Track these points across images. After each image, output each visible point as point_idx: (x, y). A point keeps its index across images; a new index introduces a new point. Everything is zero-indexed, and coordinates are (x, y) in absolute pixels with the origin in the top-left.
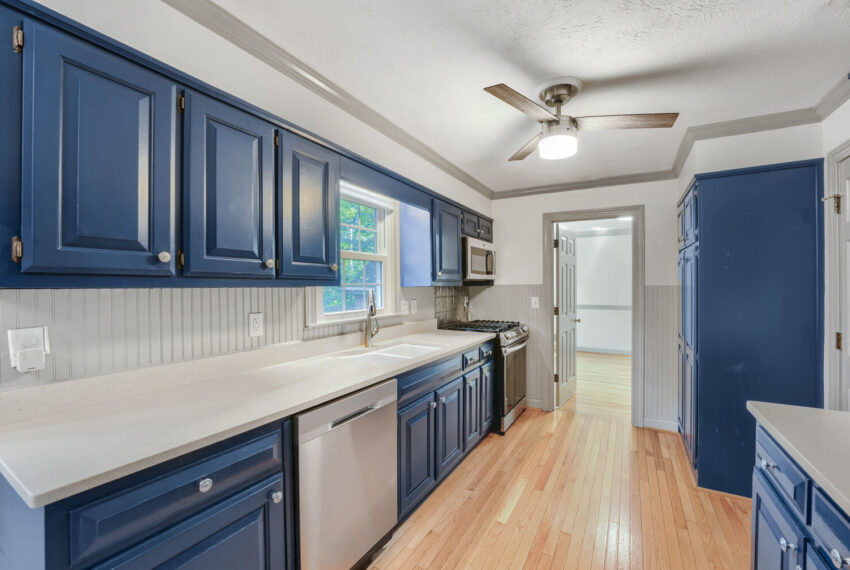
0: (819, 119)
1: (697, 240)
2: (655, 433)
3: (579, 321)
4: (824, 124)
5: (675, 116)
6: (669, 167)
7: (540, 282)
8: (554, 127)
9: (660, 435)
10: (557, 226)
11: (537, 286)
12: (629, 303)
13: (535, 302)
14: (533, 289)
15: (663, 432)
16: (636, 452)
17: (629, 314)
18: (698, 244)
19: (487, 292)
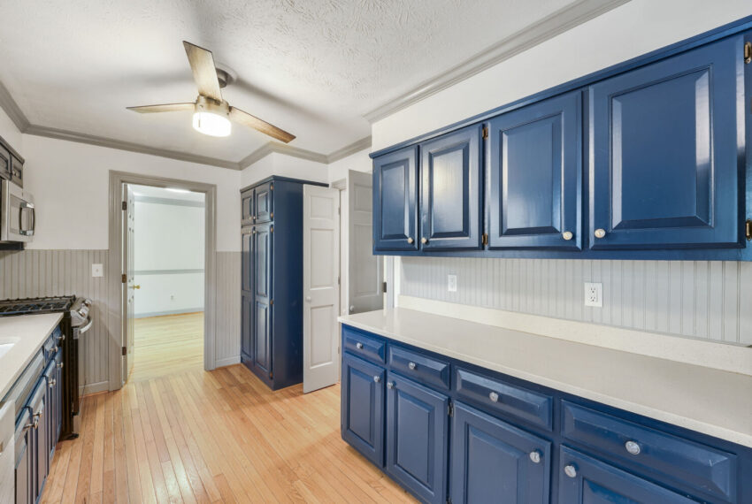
0: (327, 162)
1: (272, 220)
2: (225, 369)
3: (138, 287)
4: (329, 165)
5: (293, 137)
6: (237, 160)
7: (105, 246)
8: (213, 105)
9: (230, 370)
10: (126, 186)
11: (100, 251)
12: (202, 266)
13: (97, 270)
14: (95, 255)
15: (230, 366)
16: (222, 389)
17: (202, 276)
18: (273, 223)
19: (15, 256)
